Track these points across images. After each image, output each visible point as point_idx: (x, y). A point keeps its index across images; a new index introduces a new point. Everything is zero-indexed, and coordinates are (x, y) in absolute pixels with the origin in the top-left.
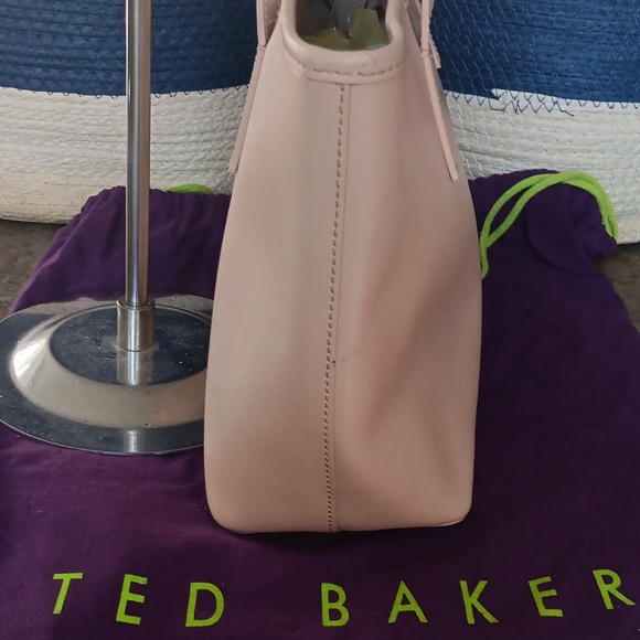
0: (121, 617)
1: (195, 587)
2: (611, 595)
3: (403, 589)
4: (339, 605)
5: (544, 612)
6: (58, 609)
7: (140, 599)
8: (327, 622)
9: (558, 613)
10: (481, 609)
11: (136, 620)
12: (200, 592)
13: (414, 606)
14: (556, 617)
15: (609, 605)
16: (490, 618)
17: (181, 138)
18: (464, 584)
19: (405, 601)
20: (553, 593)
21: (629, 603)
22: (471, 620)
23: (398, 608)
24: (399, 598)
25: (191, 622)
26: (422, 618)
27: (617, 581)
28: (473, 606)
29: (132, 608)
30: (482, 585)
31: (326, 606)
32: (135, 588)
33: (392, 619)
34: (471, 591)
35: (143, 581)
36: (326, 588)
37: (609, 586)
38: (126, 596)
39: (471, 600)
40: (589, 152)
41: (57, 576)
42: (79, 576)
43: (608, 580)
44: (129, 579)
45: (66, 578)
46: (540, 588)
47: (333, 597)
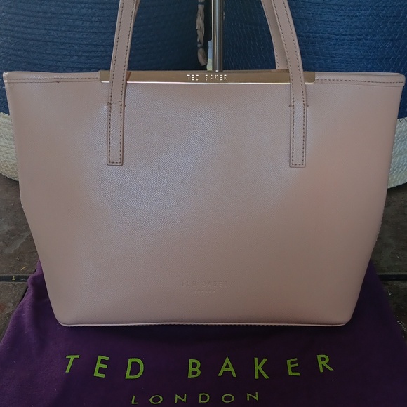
0: (96, 374)
1: (131, 360)
2: (323, 366)
3: (227, 361)
4: (197, 369)
5: (291, 373)
6: (68, 370)
7: (105, 366)
8: (190, 376)
9: (298, 374)
10: (263, 372)
11: (103, 376)
12: (133, 363)
13: (231, 369)
14: (296, 376)
15: (322, 371)
16: (266, 376)
18: (256, 359)
19: (227, 366)
20: (297, 365)
21: (331, 369)
22: (257, 377)
23: (224, 369)
24: (225, 365)
25: (128, 376)
26: (234, 375)
27: (327, 360)
28: (259, 370)
29: (101, 370)
30: (265, 361)
31: (191, 369)
32: (103, 362)
33: (220, 374)
34: (259, 364)
35: (107, 358)
36: (191, 361)
37: (323, 362)
38: (99, 365)
39: (258, 367)
41: (68, 357)
42: (78, 356)
43: (323, 359)
44: (100, 358)
45: (72, 358)
46: (292, 363)
47: (194, 365)
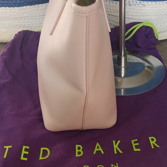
0: (22, 158)
1: (42, 149)
2: (153, 144)
3: (98, 144)
4: (80, 151)
5: (135, 150)
6: (5, 157)
7: (27, 153)
8: (77, 155)
9: (139, 150)
10: (118, 149)
11: (26, 159)
12: (43, 150)
13: (100, 149)
15: (153, 147)
16: (121, 152)
17: (38, 17)
18: (114, 142)
19: (98, 148)
20: (138, 144)
21: (158, 146)
22: (116, 153)
23: (96, 150)
24: (96, 147)
25: (41, 158)
26: (103, 153)
27: (155, 140)
28: (116, 148)
29: (25, 156)
30: (119, 142)
31: (77, 151)
32: (26, 150)
33: (95, 153)
34: (116, 144)
35: (28, 147)
36: (77, 146)
37: (153, 142)
38: (24, 152)
39: (116, 146)
41: (5, 147)
42: (11, 147)
43: (153, 140)
44: (24, 147)
45: (7, 147)
46: (135, 142)
47: (79, 148)
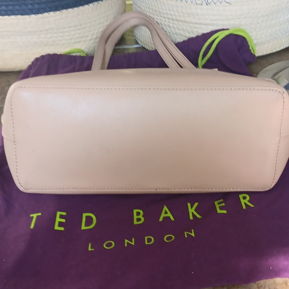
0: (57, 227)
1: (85, 215)
2: (245, 204)
3: (165, 208)
4: (141, 217)
5: (219, 211)
6: (32, 226)
7: (63, 220)
8: (135, 222)
9: (225, 212)
10: (195, 213)
11: (62, 229)
12: (87, 217)
13: (169, 214)
14: (224, 214)
15: (244, 207)
16: (199, 216)
18: (189, 205)
19: (166, 213)
20: (224, 204)
21: (252, 206)
22: (191, 218)
23: (163, 215)
24: (164, 212)
25: (83, 227)
26: (172, 219)
27: (248, 198)
28: (192, 213)
29: (61, 224)
30: (196, 204)
31: (135, 217)
32: (61, 217)
33: (161, 220)
34: (192, 207)
35: (64, 214)
37: (245, 200)
38: (58, 220)
39: (192, 211)
40: (239, 19)
41: (31, 215)
42: (40, 214)
43: (245, 198)
44: (59, 213)
45: (35, 216)
46: (219, 204)
47: (138, 214)
